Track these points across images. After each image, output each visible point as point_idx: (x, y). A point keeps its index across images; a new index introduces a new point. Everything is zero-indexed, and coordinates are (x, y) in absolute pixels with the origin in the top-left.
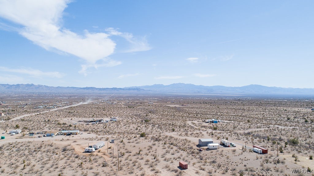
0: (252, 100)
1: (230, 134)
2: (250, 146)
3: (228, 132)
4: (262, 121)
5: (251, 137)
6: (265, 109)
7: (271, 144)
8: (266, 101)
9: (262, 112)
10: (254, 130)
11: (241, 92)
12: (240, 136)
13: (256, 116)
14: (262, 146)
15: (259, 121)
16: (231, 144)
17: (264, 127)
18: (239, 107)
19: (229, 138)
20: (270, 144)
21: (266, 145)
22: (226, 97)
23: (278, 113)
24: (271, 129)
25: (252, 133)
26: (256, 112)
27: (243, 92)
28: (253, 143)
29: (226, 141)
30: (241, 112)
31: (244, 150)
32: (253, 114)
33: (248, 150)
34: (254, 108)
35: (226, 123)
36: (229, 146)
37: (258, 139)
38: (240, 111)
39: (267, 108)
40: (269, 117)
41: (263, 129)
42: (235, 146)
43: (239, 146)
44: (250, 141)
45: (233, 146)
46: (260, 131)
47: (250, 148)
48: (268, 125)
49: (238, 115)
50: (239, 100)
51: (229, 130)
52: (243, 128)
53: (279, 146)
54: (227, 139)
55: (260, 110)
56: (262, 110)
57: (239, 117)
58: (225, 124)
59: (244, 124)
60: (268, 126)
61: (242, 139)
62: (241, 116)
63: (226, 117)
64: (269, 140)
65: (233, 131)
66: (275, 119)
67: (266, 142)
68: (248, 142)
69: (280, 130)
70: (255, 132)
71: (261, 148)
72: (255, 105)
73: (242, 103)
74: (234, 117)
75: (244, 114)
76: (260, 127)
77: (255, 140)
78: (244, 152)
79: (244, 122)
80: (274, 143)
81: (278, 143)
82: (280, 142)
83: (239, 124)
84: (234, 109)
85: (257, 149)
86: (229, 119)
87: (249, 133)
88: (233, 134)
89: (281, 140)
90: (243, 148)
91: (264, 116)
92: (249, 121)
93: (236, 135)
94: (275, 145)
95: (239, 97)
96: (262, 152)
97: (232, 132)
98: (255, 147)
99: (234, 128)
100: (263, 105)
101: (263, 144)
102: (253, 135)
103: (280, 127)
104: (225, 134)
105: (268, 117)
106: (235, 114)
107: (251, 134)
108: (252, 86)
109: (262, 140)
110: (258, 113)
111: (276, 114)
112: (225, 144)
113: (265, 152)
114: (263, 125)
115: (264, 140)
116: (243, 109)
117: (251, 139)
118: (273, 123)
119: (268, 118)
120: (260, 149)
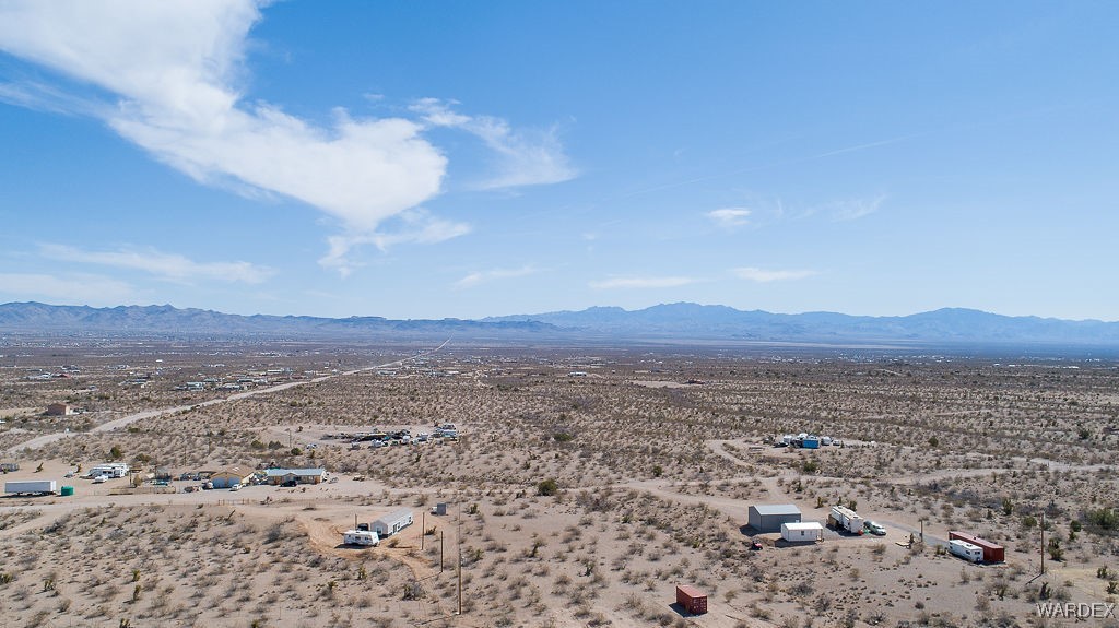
0: (945, 365)
1: (863, 487)
2: (937, 535)
3: (858, 480)
4: (985, 443)
5: (940, 502)
6: (996, 399)
7: (1016, 526)
8: (999, 369)
9: (984, 411)
10: (954, 475)
11: (908, 337)
12: (900, 496)
13: (963, 425)
14: (981, 533)
15: (974, 441)
16: (867, 525)
17: (992, 463)
18: (897, 391)
19: (861, 502)
20: (1011, 529)
21: (998, 531)
22: (852, 353)
23: (1043, 412)
24: (1018, 471)
25: (946, 486)
26: (963, 410)
27: (915, 335)
28: (951, 523)
29: (849, 514)
30: (907, 410)
31: (915, 547)
32: (953, 417)
33: (929, 548)
34: (956, 393)
35: (849, 450)
36: (858, 534)
37: (968, 507)
38: (903, 403)
39: (1001, 395)
40: (1011, 430)
41: (988, 472)
42: (884, 534)
43: (896, 533)
44: (940, 516)
45: (874, 532)
46: (978, 478)
47: (937, 540)
48: (1005, 456)
49: (893, 421)
50: (899, 364)
51: (859, 474)
52: (911, 466)
53: (1047, 535)
54: (852, 507)
55: (977, 402)
56: (983, 403)
57: (896, 426)
58: (846, 451)
59: (916, 454)
60: (1006, 462)
61: (909, 509)
62: (905, 423)
63: (851, 427)
64: (1008, 512)
65: (874, 477)
66: (1033, 434)
67: (998, 520)
68: (932, 518)
69: (1052, 477)
70: (958, 481)
71: (979, 540)
72: (958, 385)
73: (909, 375)
74: (878, 429)
75: (915, 417)
76: (977, 466)
77: (958, 513)
78: (914, 554)
79: (916, 446)
80: (1028, 524)
81: (1042, 523)
82: (1050, 521)
83: (898, 453)
84: (881, 396)
85: (965, 544)
86: (860, 434)
87: (934, 487)
88: (877, 490)
89: (1053, 511)
90: (912, 541)
91: (992, 423)
92: (933, 443)
93: (887, 492)
94: (1031, 533)
95: (898, 353)
96: (981, 556)
97: (873, 482)
98: (956, 537)
99: (881, 466)
100: (988, 384)
101: (985, 526)
102: (951, 493)
103: (1052, 466)
104: (846, 487)
105: (1005, 429)
106: (882, 417)
107: (944, 490)
108: (946, 314)
109: (985, 511)
110: (967, 412)
111: (1035, 415)
112: (846, 524)
113: (993, 557)
114: (986, 456)
115: (990, 513)
116: (913, 398)
117: (944, 507)
118: (1025, 451)
119: (1008, 433)
120: (975, 547)
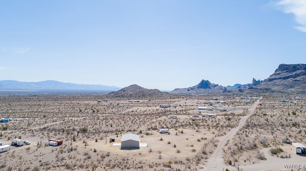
0: (48, 95)
1: (23, 132)
2: (46, 141)
3: (22, 130)
4: (58, 115)
5: (46, 132)
6: (61, 104)
7: (66, 135)
8: (62, 96)
9: (58, 107)
10: (50, 124)
11: (37, 88)
12: (35, 132)
13: (53, 111)
14: (57, 138)
15: (55, 115)
16: (25, 142)
17: (60, 120)
18: (34, 103)
19: (23, 136)
21: (61, 137)
22: (20, 93)
24: (66, 121)
25: (48, 127)
26: (52, 107)
27: (40, 88)
28: (49, 137)
29: (19, 140)
30: (37, 108)
32: (49, 109)
33: (43, 145)
34: (50, 102)
35: (19, 121)
36: (22, 145)
37: (54, 132)
38: (36, 106)
39: (62, 102)
40: (64, 111)
41: (59, 122)
42: (30, 144)
43: (33, 143)
44: (46, 136)
45: (27, 144)
46: (56, 124)
48: (63, 118)
49: (33, 112)
50: (35, 96)
51: (22, 128)
52: (38, 123)
53: (73, 136)
54: (20, 138)
55: (56, 105)
56: (58, 105)
59: (39, 120)
61: (38, 135)
62: (36, 112)
63: (20, 115)
64: (63, 132)
65: (27, 128)
67: (61, 134)
68: (44, 137)
70: (51, 126)
71: (56, 140)
72: (51, 100)
73: (38, 98)
74: (28, 114)
75: (40, 110)
76: (56, 121)
77: (51, 134)
79: (40, 118)
80: (68, 134)
81: (71, 133)
82: (73, 132)
83: (34, 120)
84: (29, 105)
85: (53, 142)
86: (22, 116)
87: (45, 128)
88: (28, 132)
89: (74, 130)
90: (38, 144)
91: (60, 110)
92: (44, 116)
93: (31, 132)
94: (69, 136)
95: (35, 92)
96: (57, 144)
97: (26, 130)
98: (51, 141)
99: (29, 125)
100: (59, 100)
101: (58, 136)
102: (49, 129)
104: (18, 132)
106: (29, 111)
107: (47, 129)
108: (48, 82)
109: (58, 132)
110: (54, 108)
112: (18, 143)
113: (60, 144)
114: (58, 118)
116: (39, 105)
118: (68, 116)
120: (55, 142)
